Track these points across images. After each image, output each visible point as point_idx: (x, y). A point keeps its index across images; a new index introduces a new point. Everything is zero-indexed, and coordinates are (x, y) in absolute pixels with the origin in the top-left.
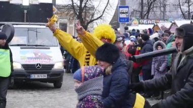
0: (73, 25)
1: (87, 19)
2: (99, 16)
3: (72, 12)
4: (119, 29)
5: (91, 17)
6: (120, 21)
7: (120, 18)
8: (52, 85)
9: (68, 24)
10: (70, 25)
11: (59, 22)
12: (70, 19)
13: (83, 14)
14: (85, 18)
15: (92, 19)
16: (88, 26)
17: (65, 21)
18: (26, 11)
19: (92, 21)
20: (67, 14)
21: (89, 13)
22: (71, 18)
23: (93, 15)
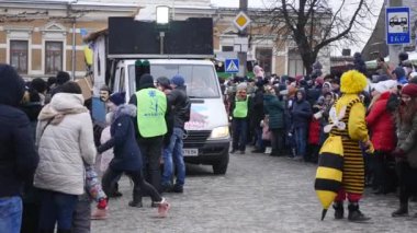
0: (284, 53)
1: (316, 38)
2: (342, 30)
3: (282, 25)
4: (387, 59)
5: (323, 34)
6: (389, 42)
7: (390, 35)
8: (210, 168)
9: (274, 51)
10: (280, 53)
11: (254, 47)
12: (278, 39)
13: (307, 27)
14: (311, 37)
15: (327, 38)
16: (319, 54)
17: (269, 43)
18: (162, 34)
19: (325, 43)
20: (272, 28)
21: (320, 24)
22: (281, 38)
23: (328, 30)
